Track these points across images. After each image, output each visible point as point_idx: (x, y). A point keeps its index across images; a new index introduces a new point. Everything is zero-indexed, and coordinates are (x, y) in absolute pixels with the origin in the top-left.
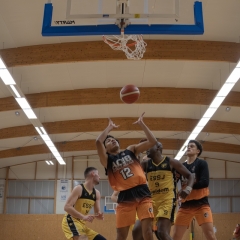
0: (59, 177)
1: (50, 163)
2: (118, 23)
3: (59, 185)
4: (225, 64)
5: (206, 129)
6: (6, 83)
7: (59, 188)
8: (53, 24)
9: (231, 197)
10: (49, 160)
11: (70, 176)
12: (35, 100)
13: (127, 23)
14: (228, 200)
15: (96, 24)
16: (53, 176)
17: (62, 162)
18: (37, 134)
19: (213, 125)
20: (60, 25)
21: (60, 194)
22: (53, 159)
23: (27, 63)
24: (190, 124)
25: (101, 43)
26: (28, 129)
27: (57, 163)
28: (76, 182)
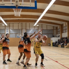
0: (6, 28)
1: (3, 25)
3: (6, 30)
5: (42, 18)
9: (48, 34)
11: (9, 28)
16: (4, 28)
17: (6, 25)
24: (38, 17)
28: (10, 30)
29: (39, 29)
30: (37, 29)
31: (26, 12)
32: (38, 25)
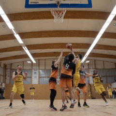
0: (33, 68)
1: (29, 62)
2: (57, 3)
3: (33, 71)
4: (101, 21)
5: (95, 48)
6: (10, 28)
7: (33, 73)
8: (30, 3)
9: (107, 76)
10: (29, 61)
11: (38, 68)
12: (22, 35)
13: (60, 3)
14: (105, 78)
15: (47, 3)
16: (30, 68)
17: (34, 62)
18: (23, 50)
19: (98, 46)
20: (32, 3)
21: (34, 75)
22: (31, 61)
23: (19, 20)
24: (88, 46)
25: (50, 12)
26: (20, 48)
27: (32, 62)
28: (40, 71)
29: (90, 68)
30: (87, 68)
31: (68, 36)
32: (88, 62)
